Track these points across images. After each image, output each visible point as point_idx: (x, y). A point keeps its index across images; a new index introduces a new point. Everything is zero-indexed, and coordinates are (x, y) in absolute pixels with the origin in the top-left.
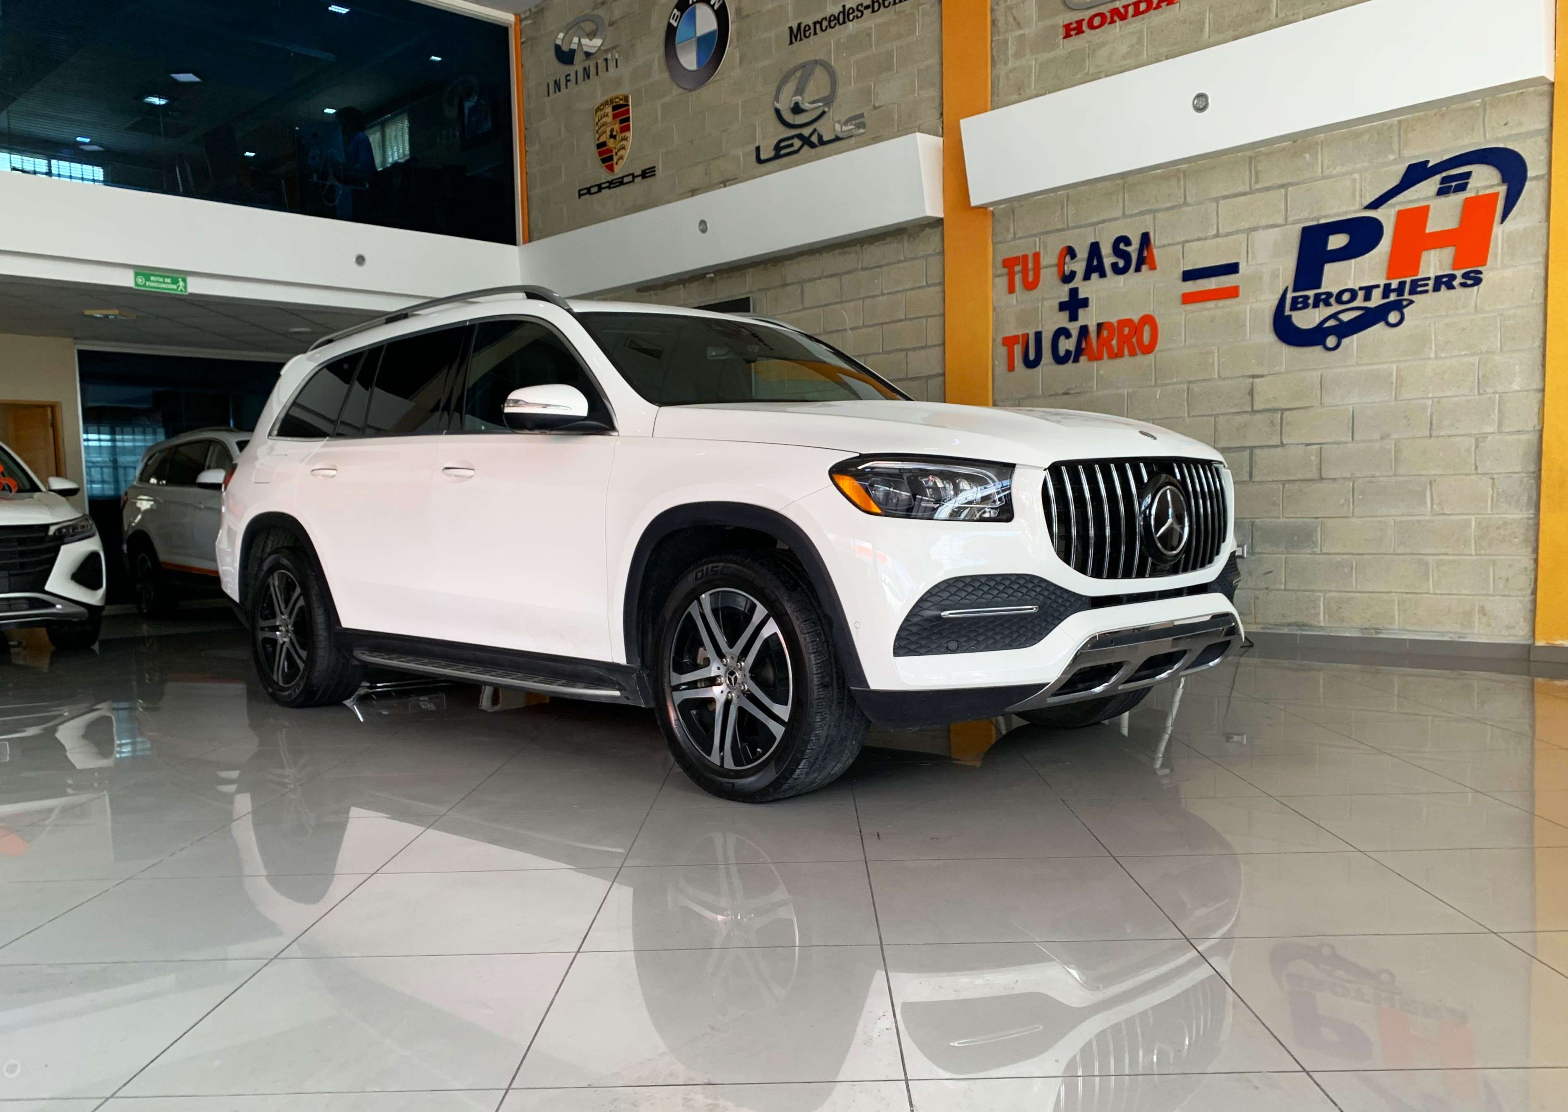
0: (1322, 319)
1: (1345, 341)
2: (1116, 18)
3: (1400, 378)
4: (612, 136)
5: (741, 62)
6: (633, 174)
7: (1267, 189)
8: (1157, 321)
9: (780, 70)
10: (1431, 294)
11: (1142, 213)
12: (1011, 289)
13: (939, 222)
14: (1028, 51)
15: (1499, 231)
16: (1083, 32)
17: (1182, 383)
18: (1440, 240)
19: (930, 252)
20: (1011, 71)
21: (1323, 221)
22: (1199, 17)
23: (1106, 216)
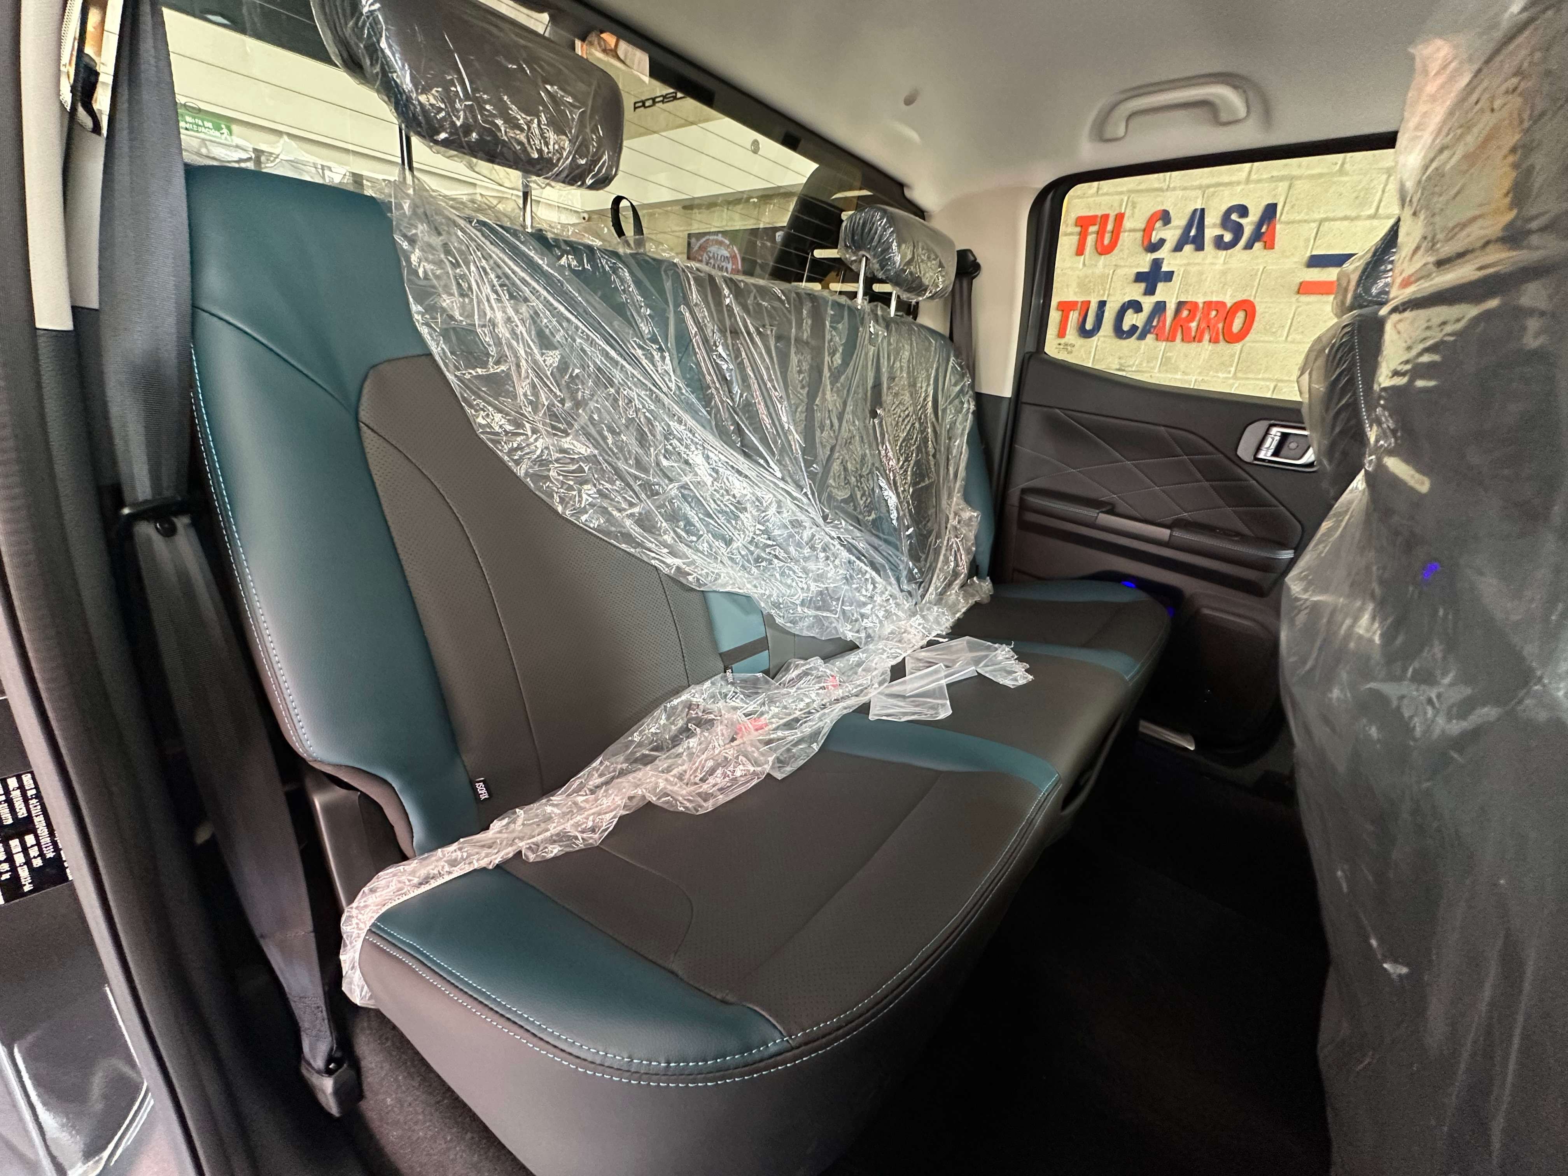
8: (1257, 308)
12: (1081, 251)
17: (1268, 380)
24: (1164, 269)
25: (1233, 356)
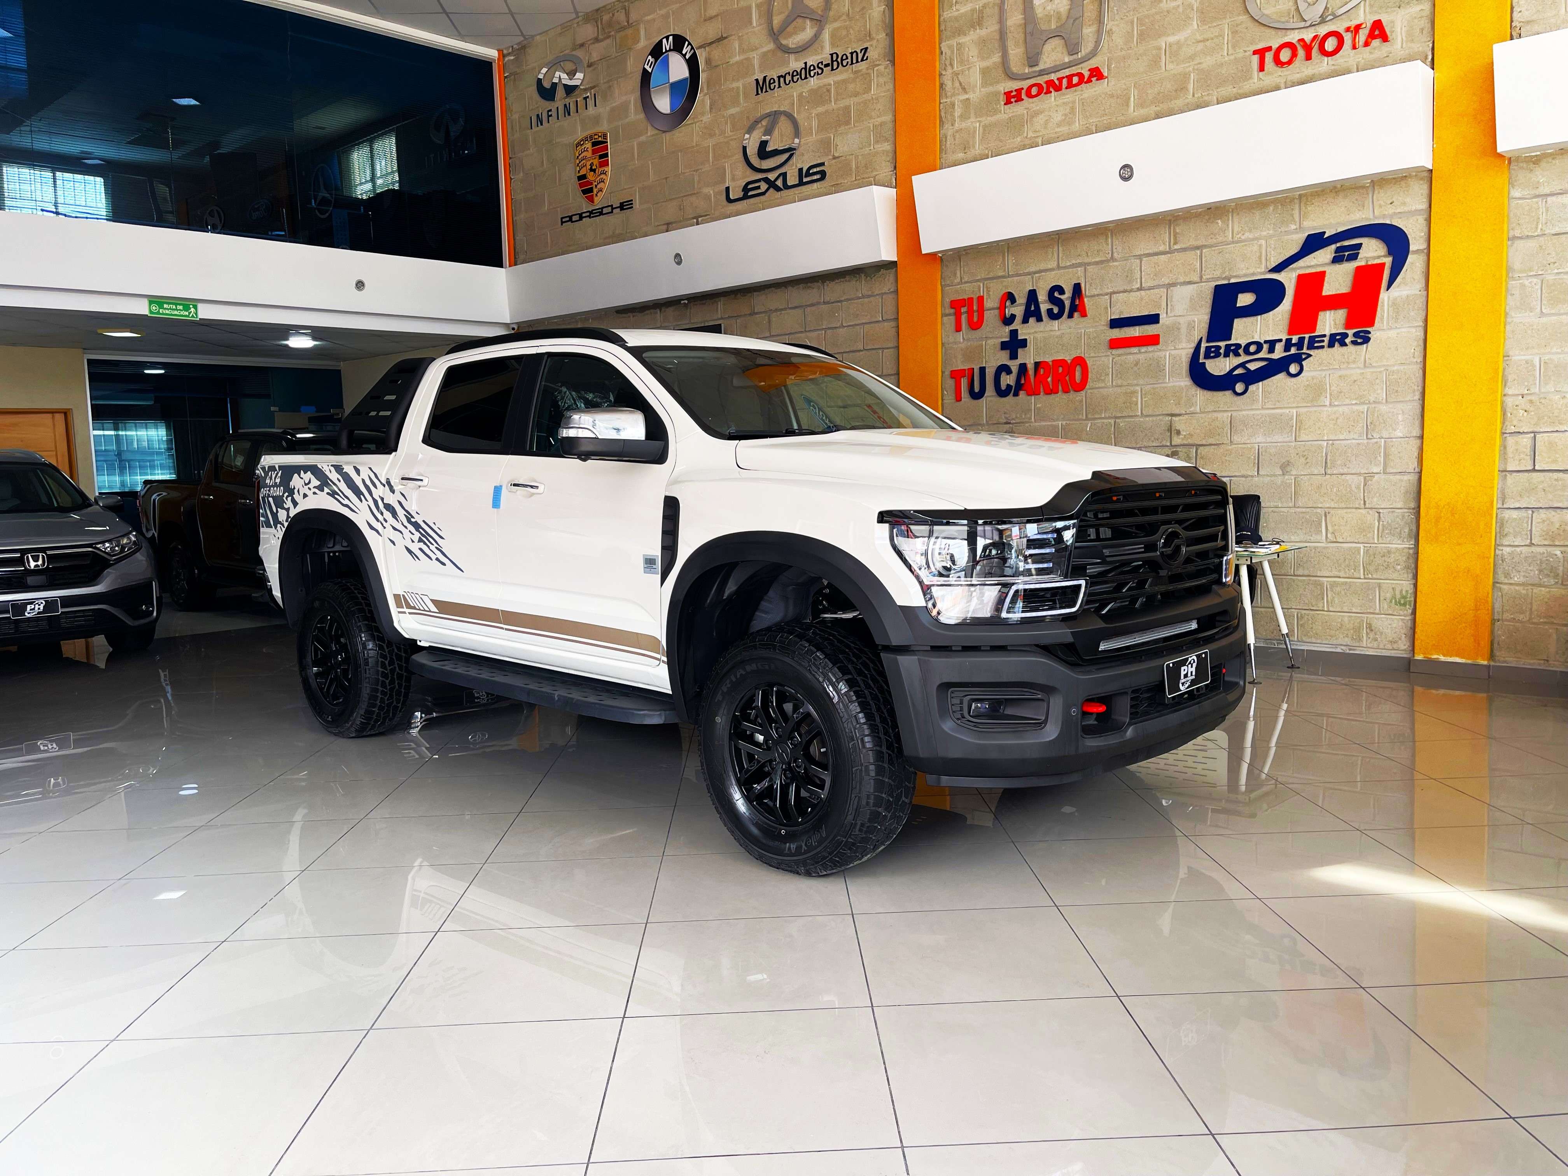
0: (1231, 367)
1: (1252, 388)
2: (1051, 89)
3: (1299, 422)
4: (592, 170)
5: (711, 108)
6: (612, 206)
7: (1184, 250)
8: (1088, 362)
9: (748, 118)
10: (1326, 348)
11: (1074, 266)
12: (958, 329)
13: (893, 264)
14: (972, 115)
15: (1385, 297)
16: (1023, 100)
17: (1110, 418)
18: (1334, 302)
19: (885, 290)
20: (957, 132)
21: (1233, 281)
22: (1125, 92)
23: (1042, 266)
24: (1019, 338)
25: (1081, 401)
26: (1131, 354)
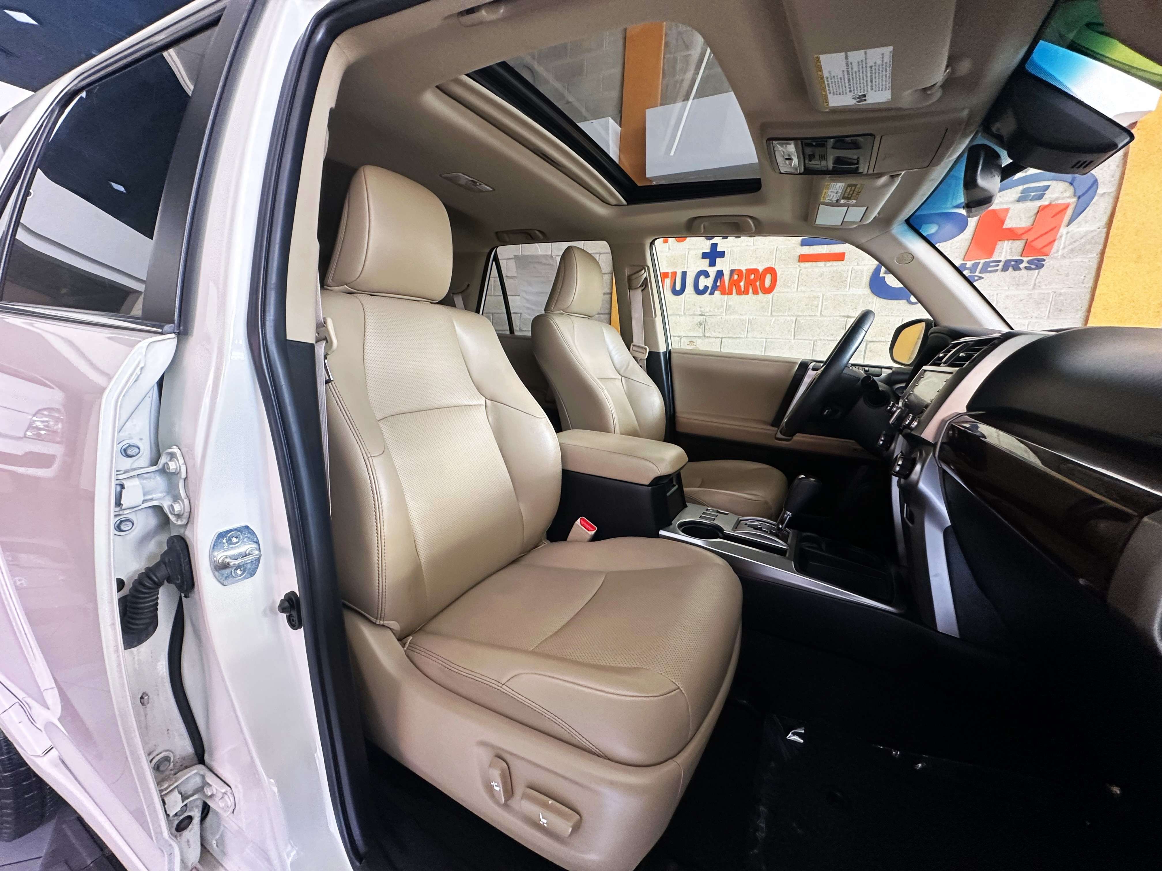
8: (777, 271)
10: (999, 273)
12: (665, 240)
15: (1064, 231)
17: (792, 316)
18: (1013, 234)
24: (718, 250)
25: (768, 302)
26: (816, 267)
